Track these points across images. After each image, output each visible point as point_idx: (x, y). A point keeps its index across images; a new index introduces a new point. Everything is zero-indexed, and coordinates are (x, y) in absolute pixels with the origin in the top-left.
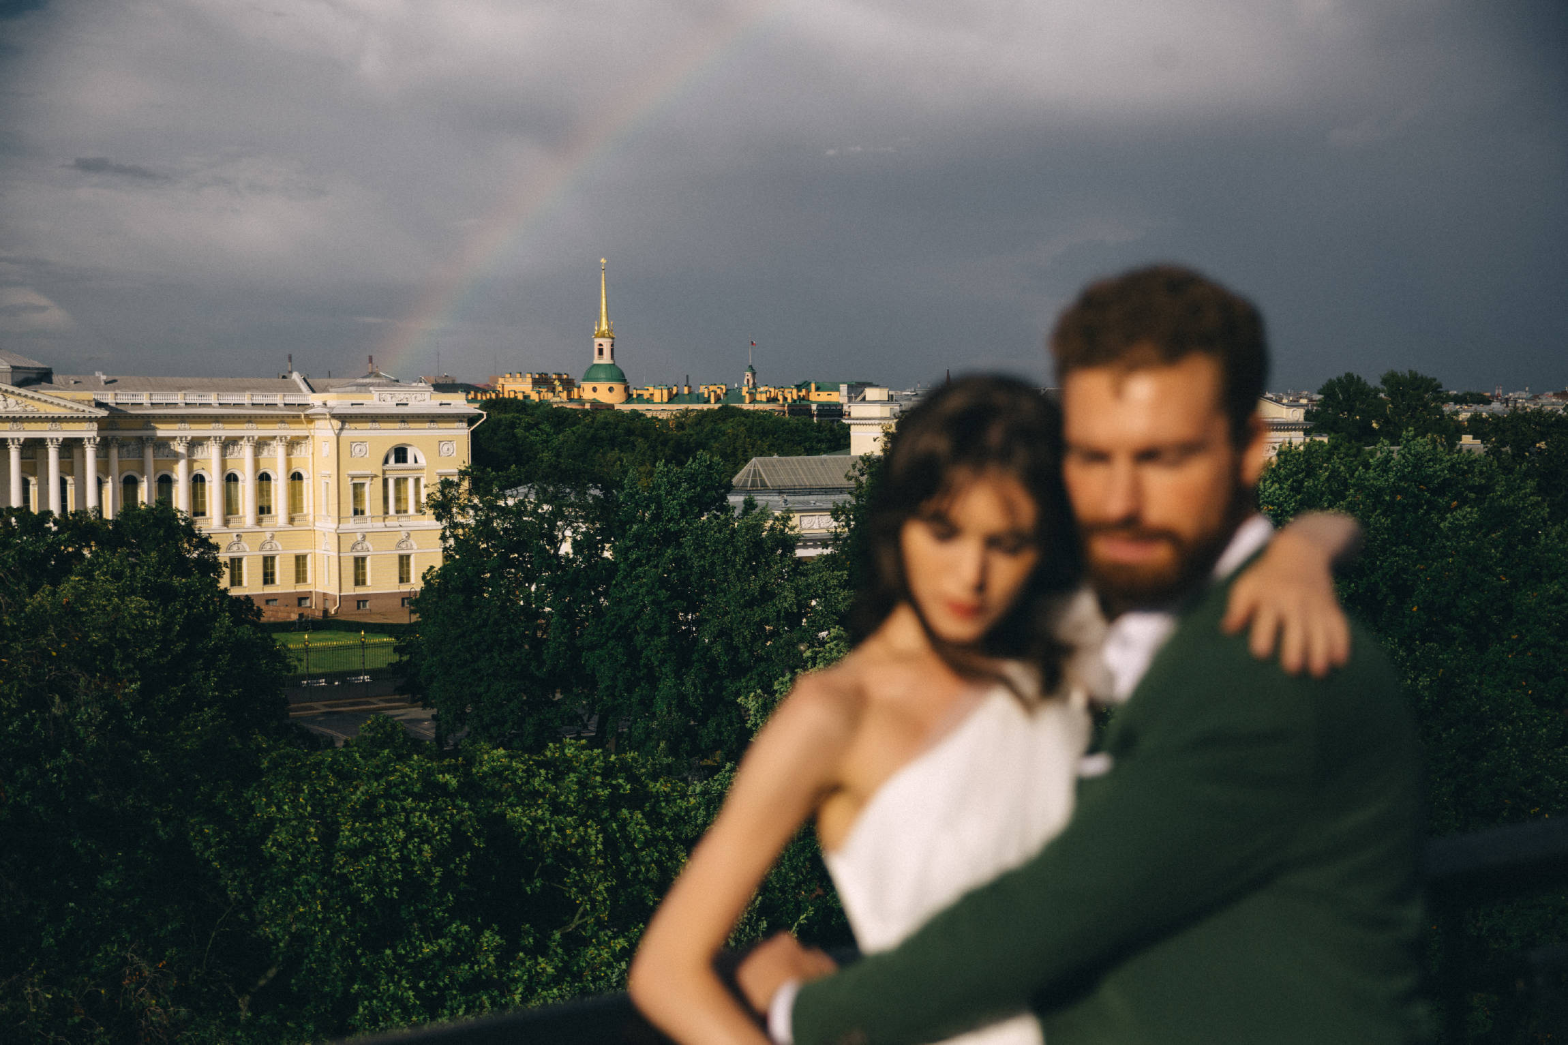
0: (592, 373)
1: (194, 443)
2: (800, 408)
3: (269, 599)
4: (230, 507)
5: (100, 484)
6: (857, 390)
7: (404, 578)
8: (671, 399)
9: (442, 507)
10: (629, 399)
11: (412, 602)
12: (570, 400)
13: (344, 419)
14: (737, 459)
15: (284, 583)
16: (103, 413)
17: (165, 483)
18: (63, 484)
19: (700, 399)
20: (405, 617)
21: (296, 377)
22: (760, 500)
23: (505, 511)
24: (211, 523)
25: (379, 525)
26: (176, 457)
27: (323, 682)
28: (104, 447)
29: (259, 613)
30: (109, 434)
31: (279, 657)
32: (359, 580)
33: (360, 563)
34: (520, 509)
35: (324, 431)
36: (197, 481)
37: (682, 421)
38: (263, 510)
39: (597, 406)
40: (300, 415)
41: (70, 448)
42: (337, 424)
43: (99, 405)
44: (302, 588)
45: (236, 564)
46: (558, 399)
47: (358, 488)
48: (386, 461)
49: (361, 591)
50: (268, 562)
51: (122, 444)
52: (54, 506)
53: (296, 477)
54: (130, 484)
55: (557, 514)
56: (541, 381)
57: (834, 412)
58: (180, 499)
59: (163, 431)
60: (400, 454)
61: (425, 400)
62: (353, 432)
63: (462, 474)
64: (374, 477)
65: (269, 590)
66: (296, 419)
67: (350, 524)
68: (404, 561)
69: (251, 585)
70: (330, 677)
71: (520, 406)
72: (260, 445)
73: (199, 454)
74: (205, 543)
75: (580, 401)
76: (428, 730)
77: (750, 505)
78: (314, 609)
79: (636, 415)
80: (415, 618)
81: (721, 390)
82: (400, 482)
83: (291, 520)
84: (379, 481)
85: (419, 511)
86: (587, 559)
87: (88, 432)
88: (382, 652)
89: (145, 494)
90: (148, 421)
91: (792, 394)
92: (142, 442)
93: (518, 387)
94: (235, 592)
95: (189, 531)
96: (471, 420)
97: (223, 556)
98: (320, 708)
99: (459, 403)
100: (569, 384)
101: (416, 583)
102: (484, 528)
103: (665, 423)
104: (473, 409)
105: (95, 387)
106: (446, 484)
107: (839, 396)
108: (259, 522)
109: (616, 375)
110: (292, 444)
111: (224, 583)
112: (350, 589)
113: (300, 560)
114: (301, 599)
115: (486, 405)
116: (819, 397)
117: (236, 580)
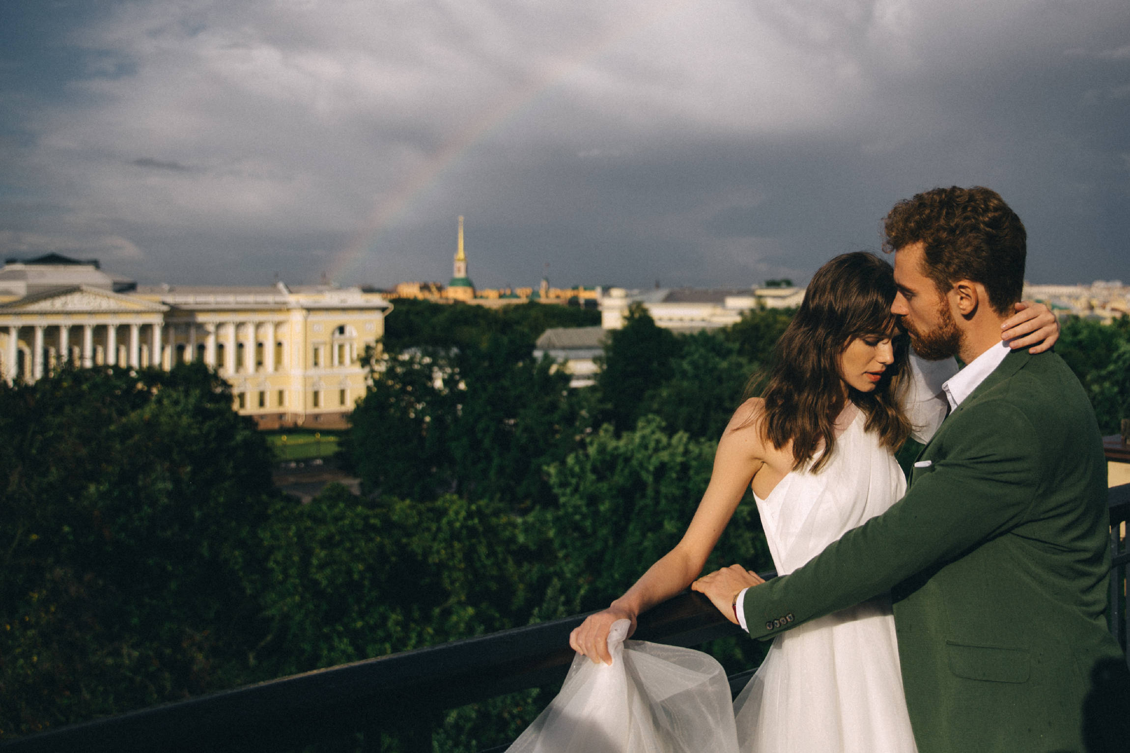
0: (454, 282)
1: (219, 326)
2: (574, 301)
3: (262, 416)
4: (240, 362)
5: (163, 349)
6: (606, 290)
7: (342, 402)
8: (501, 296)
9: (365, 361)
10: (475, 297)
11: (348, 417)
12: (441, 297)
13: (309, 310)
14: (538, 330)
15: (271, 406)
16: (165, 308)
17: (201, 348)
18: (140, 350)
19: (517, 297)
20: (343, 426)
21: (281, 286)
22: (553, 353)
23: (403, 364)
24: (229, 371)
25: (329, 371)
26: (208, 333)
27: (293, 465)
28: (165, 329)
29: (256, 424)
30: (170, 320)
31: (268, 450)
32: (316, 404)
33: (316, 394)
34: (412, 361)
35: (297, 318)
36: (220, 348)
37: (506, 309)
38: (259, 363)
39: (457, 302)
40: (282, 308)
41: (146, 329)
42: (304, 312)
43: (164, 303)
44: (281, 410)
45: (242, 396)
46: (434, 297)
47: (316, 351)
48: (333, 333)
49: (316, 411)
50: (262, 395)
51: (177, 326)
52: (135, 362)
53: (279, 345)
54: (180, 349)
55: (434, 363)
56: (425, 287)
57: (593, 304)
58: (210, 358)
59: (201, 318)
60: (341, 330)
61: (356, 298)
62: (315, 317)
63: (377, 342)
64: (325, 343)
65: (262, 411)
66: (279, 310)
67: (312, 371)
68: (342, 393)
69: (251, 408)
70: (298, 461)
71: (414, 302)
72: (259, 325)
73: (223, 331)
74: (225, 384)
75: (447, 299)
76: (356, 491)
77: (546, 356)
78: (288, 421)
79: (479, 307)
80: (350, 426)
81: (528, 291)
82: (341, 347)
83: (276, 369)
84: (328, 347)
85: (352, 362)
86: (451, 390)
87: (157, 320)
88: (330, 446)
89: (189, 355)
90: (192, 312)
91: (569, 294)
92: (188, 325)
93: (410, 291)
94: (242, 412)
95: (216, 376)
96: (383, 309)
97: (236, 391)
98: (292, 479)
99: (377, 300)
100: (440, 289)
101: (350, 406)
102: (390, 372)
103: (496, 311)
104: (385, 304)
105: (161, 292)
106: (368, 348)
107: (595, 294)
108: (257, 370)
109: (468, 283)
110: (278, 325)
111: (236, 406)
112: (312, 410)
113: (281, 393)
114: (281, 416)
115: (393, 301)
116: (584, 295)
117: (242, 405)
